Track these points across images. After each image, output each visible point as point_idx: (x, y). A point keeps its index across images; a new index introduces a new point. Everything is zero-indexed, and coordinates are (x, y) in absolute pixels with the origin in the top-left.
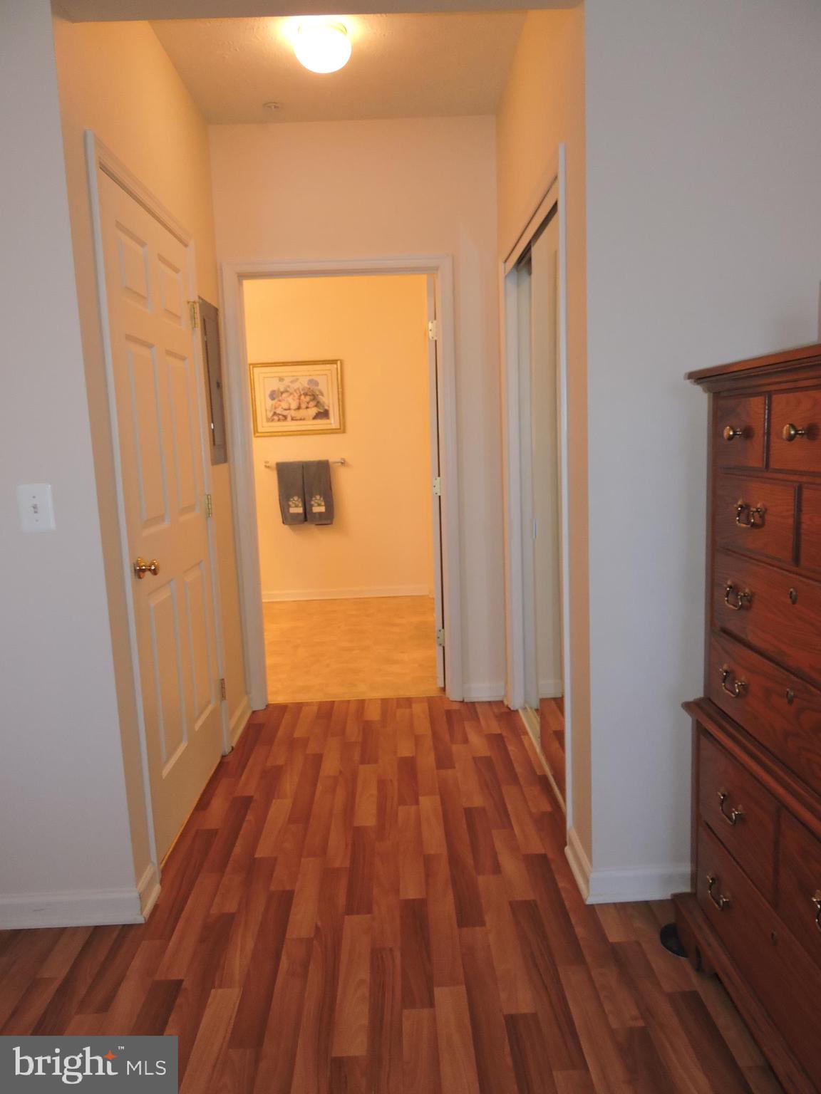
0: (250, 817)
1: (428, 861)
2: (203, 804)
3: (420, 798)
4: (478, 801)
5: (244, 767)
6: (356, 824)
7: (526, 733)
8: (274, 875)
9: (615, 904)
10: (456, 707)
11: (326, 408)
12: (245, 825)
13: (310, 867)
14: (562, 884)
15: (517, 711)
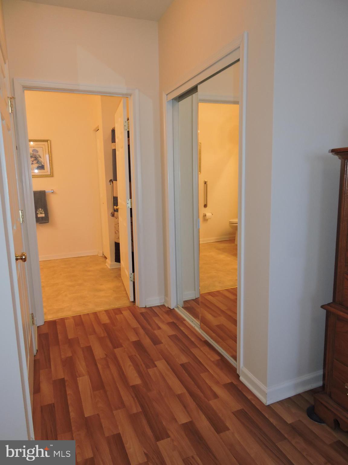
0: (69, 392)
1: (180, 397)
2: (36, 390)
3: (156, 362)
4: (184, 359)
5: (50, 361)
6: (131, 384)
7: (185, 320)
8: (103, 426)
9: (278, 402)
10: (144, 311)
11: (43, 164)
12: (68, 397)
13: (120, 415)
14: (249, 397)
15: (174, 309)
